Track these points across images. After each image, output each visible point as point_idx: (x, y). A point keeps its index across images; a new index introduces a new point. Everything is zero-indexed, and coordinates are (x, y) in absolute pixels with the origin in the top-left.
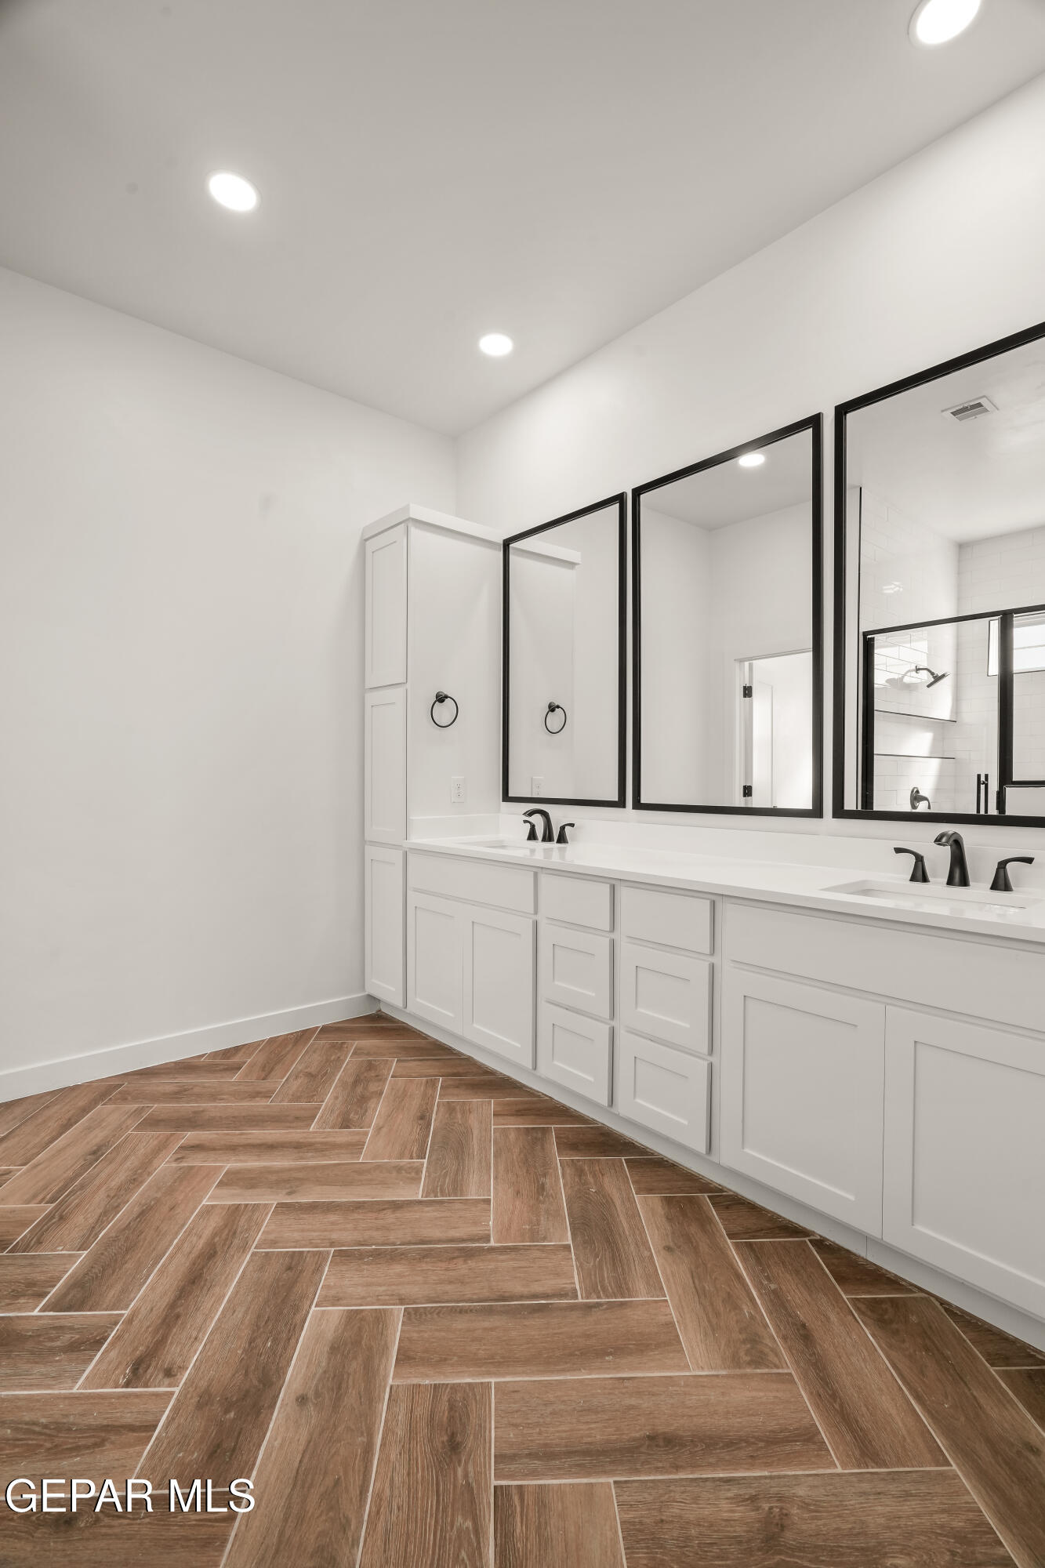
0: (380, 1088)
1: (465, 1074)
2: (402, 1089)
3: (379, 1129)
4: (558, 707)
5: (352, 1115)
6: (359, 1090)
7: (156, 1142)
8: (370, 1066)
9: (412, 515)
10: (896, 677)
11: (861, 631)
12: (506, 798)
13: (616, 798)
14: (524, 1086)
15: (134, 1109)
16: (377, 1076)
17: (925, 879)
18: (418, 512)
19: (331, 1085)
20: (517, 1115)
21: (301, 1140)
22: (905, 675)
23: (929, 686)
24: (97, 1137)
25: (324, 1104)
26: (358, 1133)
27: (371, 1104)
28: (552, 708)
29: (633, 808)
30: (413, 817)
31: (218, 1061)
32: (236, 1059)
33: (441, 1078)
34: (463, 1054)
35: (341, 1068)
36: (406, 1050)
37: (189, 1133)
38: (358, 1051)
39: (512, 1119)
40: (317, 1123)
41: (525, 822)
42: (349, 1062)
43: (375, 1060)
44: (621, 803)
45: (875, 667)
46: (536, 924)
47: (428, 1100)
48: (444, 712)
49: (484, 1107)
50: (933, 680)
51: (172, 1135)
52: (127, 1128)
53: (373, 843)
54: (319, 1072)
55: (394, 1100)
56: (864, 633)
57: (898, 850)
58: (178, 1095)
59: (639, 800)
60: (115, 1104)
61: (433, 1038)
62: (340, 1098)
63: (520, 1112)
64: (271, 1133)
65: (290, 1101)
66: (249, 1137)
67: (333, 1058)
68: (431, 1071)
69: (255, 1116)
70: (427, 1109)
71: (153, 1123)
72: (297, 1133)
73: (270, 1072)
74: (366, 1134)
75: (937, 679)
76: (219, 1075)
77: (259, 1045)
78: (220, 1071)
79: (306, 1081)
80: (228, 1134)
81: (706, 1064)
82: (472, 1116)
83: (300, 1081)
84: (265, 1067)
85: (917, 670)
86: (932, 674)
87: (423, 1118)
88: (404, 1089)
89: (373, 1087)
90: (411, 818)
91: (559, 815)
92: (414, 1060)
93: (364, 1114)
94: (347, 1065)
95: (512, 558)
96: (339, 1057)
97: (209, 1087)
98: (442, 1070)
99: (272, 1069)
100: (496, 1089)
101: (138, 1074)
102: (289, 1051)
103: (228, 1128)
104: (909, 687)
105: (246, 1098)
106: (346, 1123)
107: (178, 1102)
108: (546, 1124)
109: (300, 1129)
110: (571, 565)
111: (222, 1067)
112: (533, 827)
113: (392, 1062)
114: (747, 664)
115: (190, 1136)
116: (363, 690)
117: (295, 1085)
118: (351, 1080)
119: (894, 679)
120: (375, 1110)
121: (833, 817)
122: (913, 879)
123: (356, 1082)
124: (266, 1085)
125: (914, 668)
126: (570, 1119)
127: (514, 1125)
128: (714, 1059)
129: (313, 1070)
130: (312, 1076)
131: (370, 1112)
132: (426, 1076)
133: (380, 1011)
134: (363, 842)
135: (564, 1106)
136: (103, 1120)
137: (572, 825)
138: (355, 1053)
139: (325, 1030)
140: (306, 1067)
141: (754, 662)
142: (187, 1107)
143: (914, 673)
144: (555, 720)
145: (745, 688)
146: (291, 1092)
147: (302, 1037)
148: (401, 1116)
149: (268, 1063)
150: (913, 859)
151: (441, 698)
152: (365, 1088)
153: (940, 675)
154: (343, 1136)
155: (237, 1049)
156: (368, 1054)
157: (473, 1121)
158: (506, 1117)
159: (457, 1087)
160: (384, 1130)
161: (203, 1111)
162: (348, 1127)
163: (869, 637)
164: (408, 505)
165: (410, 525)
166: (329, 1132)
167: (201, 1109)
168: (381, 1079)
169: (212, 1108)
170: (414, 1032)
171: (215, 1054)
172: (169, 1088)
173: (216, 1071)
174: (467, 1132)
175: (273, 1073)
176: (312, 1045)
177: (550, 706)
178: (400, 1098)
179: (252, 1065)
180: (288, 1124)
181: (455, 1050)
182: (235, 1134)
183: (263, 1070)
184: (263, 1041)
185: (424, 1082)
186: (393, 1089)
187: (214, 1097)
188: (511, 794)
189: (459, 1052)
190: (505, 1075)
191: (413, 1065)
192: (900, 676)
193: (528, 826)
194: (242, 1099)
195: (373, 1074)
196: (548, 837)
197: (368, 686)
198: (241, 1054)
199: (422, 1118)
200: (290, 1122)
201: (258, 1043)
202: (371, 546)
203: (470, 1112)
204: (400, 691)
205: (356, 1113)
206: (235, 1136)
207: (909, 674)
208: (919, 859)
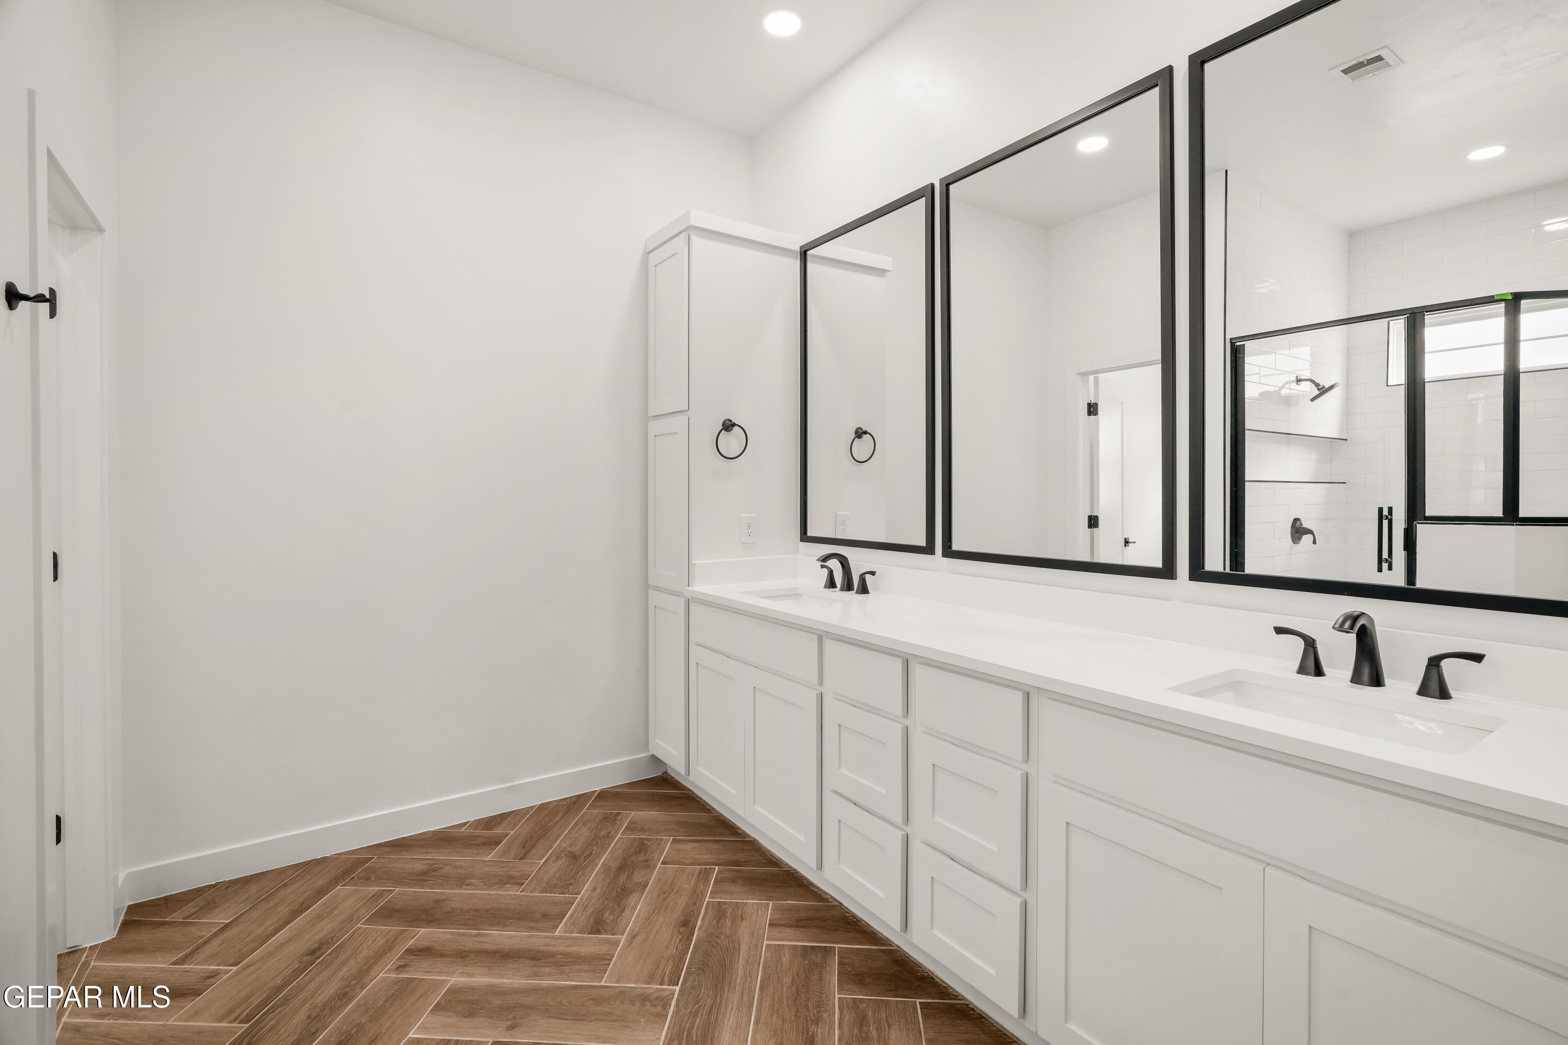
0: (645, 879)
1: (745, 863)
2: (670, 881)
3: (633, 937)
4: (866, 433)
5: (607, 915)
6: (622, 879)
7: (383, 941)
8: (642, 847)
9: (693, 223)
10: (1272, 389)
11: (1228, 337)
12: (805, 537)
13: (923, 543)
14: (811, 884)
15: (375, 892)
16: (646, 861)
17: (1319, 672)
18: (699, 219)
19: (592, 870)
20: (797, 927)
21: (542, 948)
22: (1283, 387)
23: (1312, 400)
24: (326, 927)
25: (579, 896)
26: (608, 942)
27: (631, 901)
28: (860, 433)
29: (943, 556)
30: (696, 561)
31: (479, 832)
32: (498, 831)
33: (717, 868)
34: (748, 836)
35: (608, 847)
36: (684, 825)
37: (423, 929)
38: (632, 826)
39: (789, 932)
40: (566, 924)
41: (822, 567)
42: (620, 838)
43: (647, 839)
44: (928, 549)
45: (1246, 378)
46: (821, 697)
47: (696, 897)
48: (732, 442)
49: (760, 913)
50: (1318, 392)
51: (404, 931)
52: (358, 920)
53: (657, 589)
54: (583, 852)
55: (658, 896)
56: (1231, 339)
57: (1280, 631)
58: (421, 878)
59: (950, 547)
60: (355, 885)
61: (717, 812)
62: (599, 890)
63: (801, 923)
64: (510, 937)
65: (545, 890)
66: (484, 939)
67: (602, 833)
68: (708, 857)
69: (499, 910)
70: (693, 911)
71: (388, 913)
72: (539, 937)
73: (529, 851)
74: (617, 943)
75: (1323, 391)
76: (475, 851)
77: (527, 813)
78: (478, 845)
79: (567, 863)
80: (463, 934)
81: (1018, 901)
82: (744, 923)
83: (560, 862)
84: (526, 842)
85: (1299, 381)
86: (1317, 385)
87: (687, 924)
88: (672, 881)
89: (638, 877)
90: (693, 562)
91: (859, 560)
92: (691, 841)
93: (620, 915)
94: (616, 844)
95: (810, 266)
96: (609, 833)
97: (461, 867)
98: (721, 856)
99: (534, 846)
100: (778, 887)
101: (389, 846)
102: (557, 822)
103: (466, 926)
104: (1288, 401)
105: (495, 884)
106: (597, 926)
107: (422, 887)
108: (829, 942)
109: (545, 931)
110: (881, 272)
111: (480, 840)
112: (831, 573)
113: (667, 841)
114: (1091, 378)
115: (422, 934)
116: (647, 418)
117: (554, 867)
118: (615, 865)
119: (1269, 392)
120: (634, 908)
121: (1191, 579)
122: (1302, 670)
123: (621, 868)
124: (522, 867)
125: (1294, 379)
126: (859, 936)
127: (793, 940)
128: (1028, 896)
129: (576, 849)
130: (574, 857)
131: (627, 912)
132: (700, 864)
133: (667, 772)
134: (646, 587)
135: (854, 916)
136: (336, 907)
137: (873, 573)
138: (628, 828)
139: (603, 795)
140: (570, 846)
141: (1099, 375)
142: (429, 892)
143: (1294, 385)
144: (862, 448)
145: (1089, 405)
146: (546, 879)
147: (575, 803)
148: (661, 920)
149: (531, 837)
150: (1300, 643)
151: (728, 426)
152: (629, 878)
153: (1327, 386)
154: (589, 945)
155: (503, 817)
156: (642, 830)
157: (744, 936)
158: (782, 929)
159: (733, 882)
160: (639, 939)
161: (444, 900)
162: (598, 932)
163: (1238, 344)
164: (690, 211)
165: (692, 233)
166: (576, 938)
167: (444, 897)
168: (648, 865)
169: (457, 895)
170: (698, 802)
171: (478, 824)
172: (419, 867)
173: (473, 845)
174: (733, 950)
175: (534, 851)
176: (585, 814)
177: (856, 432)
178: (667, 891)
179: (514, 839)
180: (533, 924)
181: (739, 828)
182: (470, 935)
183: (524, 847)
184: (533, 807)
185: (696, 872)
186: (660, 880)
187: (462, 881)
188: (810, 534)
189: (744, 832)
190: (791, 867)
191: (691, 849)
192: (1277, 389)
193: (825, 571)
194: (492, 885)
195: (642, 857)
196: (848, 586)
197: (652, 413)
198: (505, 824)
199: (685, 923)
200: (536, 921)
201: (527, 810)
202: (654, 258)
203: (742, 919)
204: (683, 419)
205: (612, 913)
206: (469, 938)
207: (1287, 386)
208: (1310, 644)
